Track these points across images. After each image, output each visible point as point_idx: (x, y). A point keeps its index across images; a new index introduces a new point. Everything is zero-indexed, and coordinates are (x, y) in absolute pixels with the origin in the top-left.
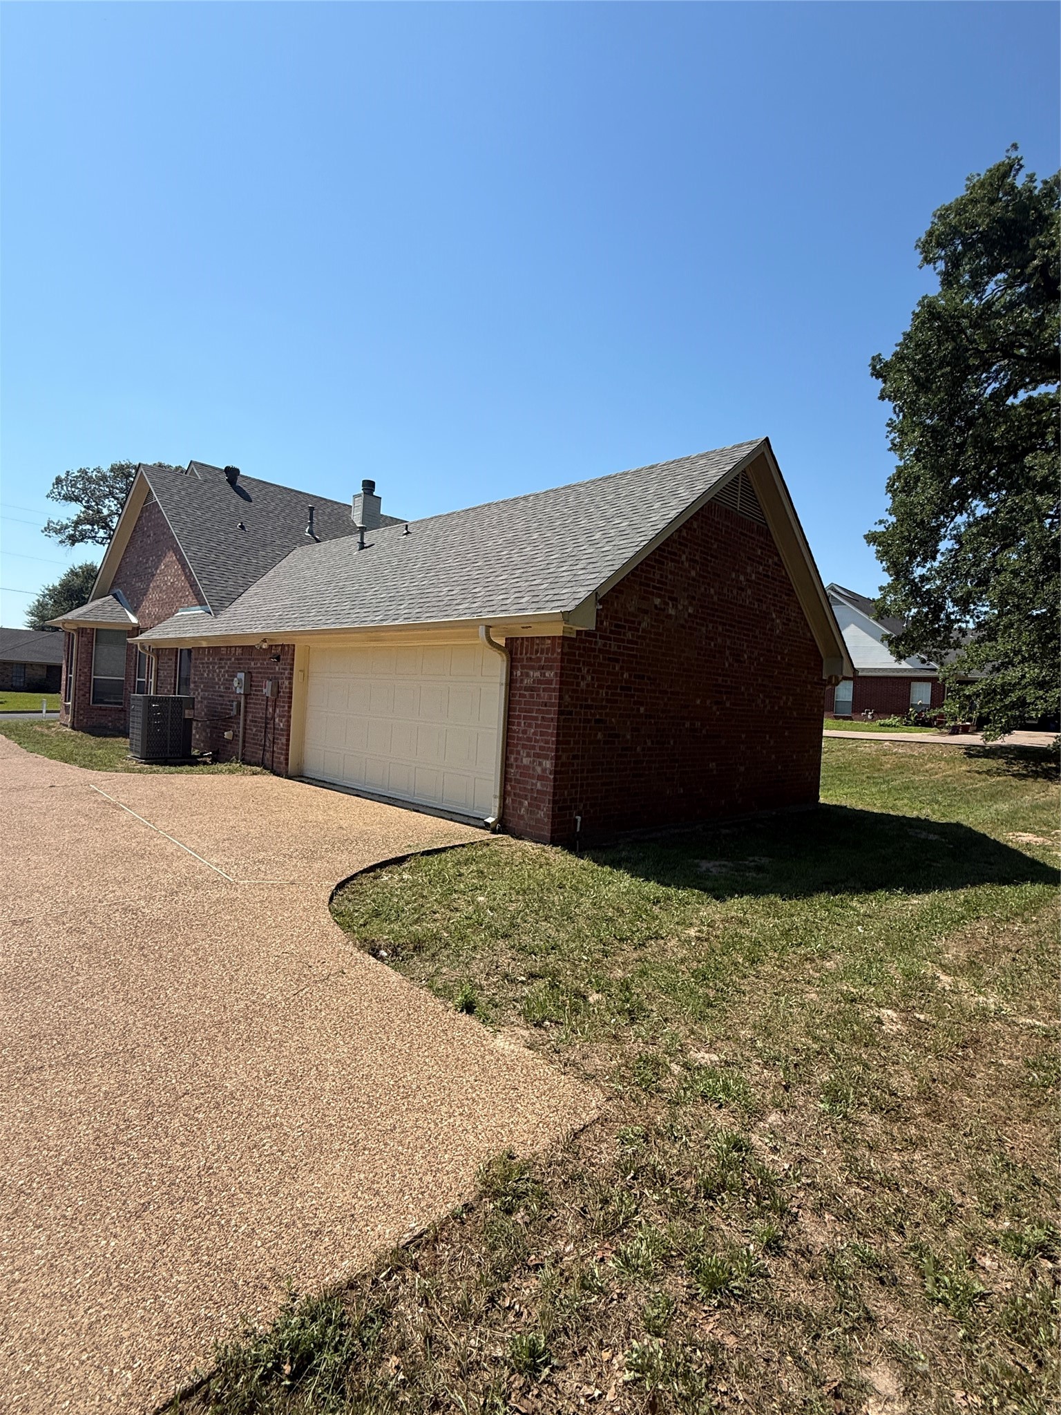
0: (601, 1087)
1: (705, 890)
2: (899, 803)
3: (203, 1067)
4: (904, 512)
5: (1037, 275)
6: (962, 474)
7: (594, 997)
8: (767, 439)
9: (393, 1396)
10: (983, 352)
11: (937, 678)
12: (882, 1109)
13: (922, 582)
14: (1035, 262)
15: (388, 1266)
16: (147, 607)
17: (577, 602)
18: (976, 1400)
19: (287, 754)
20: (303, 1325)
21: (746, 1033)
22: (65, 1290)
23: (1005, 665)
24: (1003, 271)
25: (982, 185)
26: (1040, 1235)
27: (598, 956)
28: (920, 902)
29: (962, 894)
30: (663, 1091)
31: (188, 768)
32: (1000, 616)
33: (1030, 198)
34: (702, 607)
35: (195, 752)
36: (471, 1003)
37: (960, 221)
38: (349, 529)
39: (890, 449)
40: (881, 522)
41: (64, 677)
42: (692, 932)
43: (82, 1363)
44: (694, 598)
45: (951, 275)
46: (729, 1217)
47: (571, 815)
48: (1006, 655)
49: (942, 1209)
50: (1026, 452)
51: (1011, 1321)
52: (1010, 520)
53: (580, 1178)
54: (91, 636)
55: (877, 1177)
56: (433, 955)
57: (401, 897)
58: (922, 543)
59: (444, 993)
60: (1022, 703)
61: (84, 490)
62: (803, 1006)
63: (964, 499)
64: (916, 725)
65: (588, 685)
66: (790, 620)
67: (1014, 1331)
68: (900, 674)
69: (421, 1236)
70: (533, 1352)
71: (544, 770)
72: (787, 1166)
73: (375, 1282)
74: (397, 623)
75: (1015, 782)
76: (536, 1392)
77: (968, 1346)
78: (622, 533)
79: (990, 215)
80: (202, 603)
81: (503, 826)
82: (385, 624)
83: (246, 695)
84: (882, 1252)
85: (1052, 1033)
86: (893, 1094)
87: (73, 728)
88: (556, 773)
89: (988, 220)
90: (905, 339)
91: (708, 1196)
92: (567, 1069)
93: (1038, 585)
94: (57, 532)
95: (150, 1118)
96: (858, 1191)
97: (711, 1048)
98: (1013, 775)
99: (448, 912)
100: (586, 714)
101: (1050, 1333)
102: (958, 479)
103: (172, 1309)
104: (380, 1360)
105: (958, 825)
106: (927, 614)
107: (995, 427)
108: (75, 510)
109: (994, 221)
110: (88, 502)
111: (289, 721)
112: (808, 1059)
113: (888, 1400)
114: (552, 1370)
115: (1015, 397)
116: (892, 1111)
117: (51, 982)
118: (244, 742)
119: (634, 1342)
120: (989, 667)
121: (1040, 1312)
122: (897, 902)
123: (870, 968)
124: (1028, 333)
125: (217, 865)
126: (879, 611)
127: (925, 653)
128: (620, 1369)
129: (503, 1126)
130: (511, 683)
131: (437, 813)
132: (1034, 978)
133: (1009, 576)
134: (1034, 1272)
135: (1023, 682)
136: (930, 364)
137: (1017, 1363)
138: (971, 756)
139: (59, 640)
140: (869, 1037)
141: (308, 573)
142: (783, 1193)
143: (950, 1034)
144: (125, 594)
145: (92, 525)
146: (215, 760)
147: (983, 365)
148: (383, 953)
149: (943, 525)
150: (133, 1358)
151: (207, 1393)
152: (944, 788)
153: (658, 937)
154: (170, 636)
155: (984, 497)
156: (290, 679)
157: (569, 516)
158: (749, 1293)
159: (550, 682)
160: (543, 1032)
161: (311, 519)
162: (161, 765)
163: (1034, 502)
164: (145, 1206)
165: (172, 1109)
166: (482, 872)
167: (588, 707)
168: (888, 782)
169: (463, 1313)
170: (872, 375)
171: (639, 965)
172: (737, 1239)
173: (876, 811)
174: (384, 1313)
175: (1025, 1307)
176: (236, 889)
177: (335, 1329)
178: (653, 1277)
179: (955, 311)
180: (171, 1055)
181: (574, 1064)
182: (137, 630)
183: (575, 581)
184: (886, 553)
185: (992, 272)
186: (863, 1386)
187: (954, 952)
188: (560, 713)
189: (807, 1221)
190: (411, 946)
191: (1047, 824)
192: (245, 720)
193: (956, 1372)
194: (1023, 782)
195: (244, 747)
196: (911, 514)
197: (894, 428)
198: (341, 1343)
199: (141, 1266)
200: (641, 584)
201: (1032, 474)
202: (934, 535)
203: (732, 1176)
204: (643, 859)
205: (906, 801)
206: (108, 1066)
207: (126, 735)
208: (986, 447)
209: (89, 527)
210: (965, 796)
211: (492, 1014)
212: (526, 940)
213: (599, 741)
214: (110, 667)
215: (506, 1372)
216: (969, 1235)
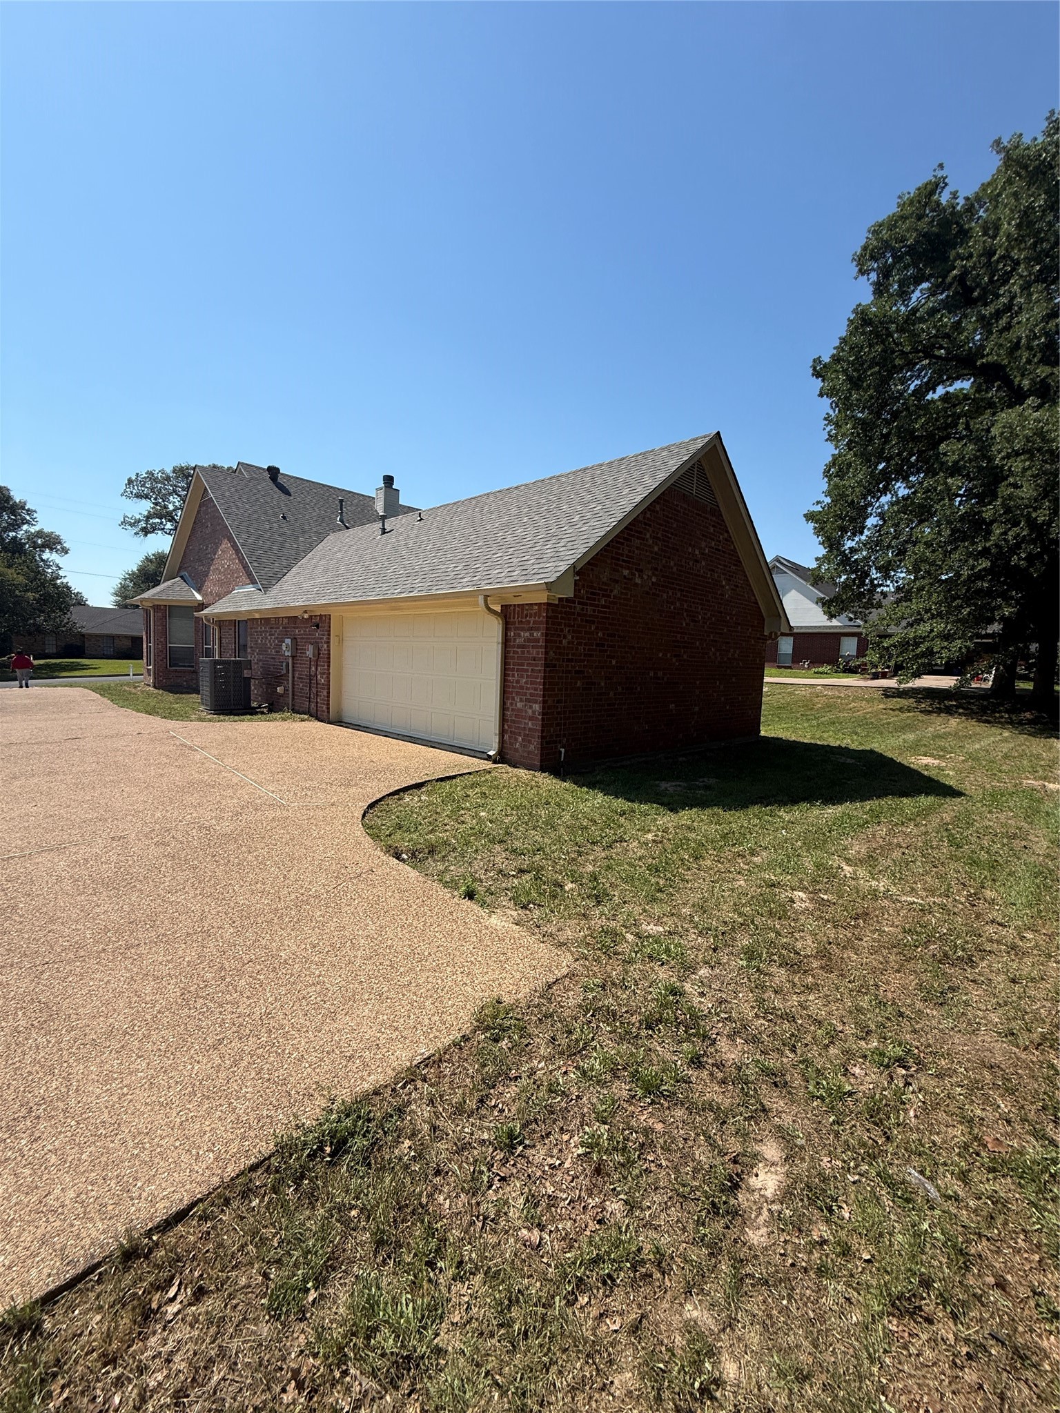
0: (571, 951)
1: (662, 804)
2: (825, 735)
3: (263, 942)
4: (837, 494)
5: (956, 284)
6: (888, 460)
7: (569, 886)
8: (718, 433)
9: (407, 1167)
10: (907, 353)
11: (861, 634)
12: (787, 964)
13: (851, 553)
14: (955, 272)
15: (403, 1079)
16: (208, 586)
17: (558, 574)
18: (838, 1163)
19: (328, 704)
20: (339, 1121)
21: (686, 911)
22: (162, 1100)
23: (918, 622)
24: (927, 280)
25: (911, 202)
26: (899, 1051)
27: (574, 855)
28: (832, 811)
29: (868, 805)
30: (619, 954)
31: (249, 717)
32: (914, 581)
33: (953, 213)
34: (663, 576)
35: (254, 704)
36: (472, 892)
37: (890, 236)
38: (372, 517)
39: (827, 440)
40: (818, 503)
41: (145, 646)
42: (650, 836)
43: (176, 1148)
44: (656, 569)
45: (881, 285)
46: (663, 1042)
47: (556, 747)
48: (919, 613)
49: (827, 1034)
50: (942, 440)
51: (869, 1110)
52: (926, 499)
53: (552, 1016)
54: (165, 612)
55: (779, 1013)
56: (444, 857)
57: (419, 814)
58: (852, 520)
59: (451, 885)
60: (930, 653)
61: (152, 489)
62: (733, 890)
63: (888, 481)
64: (844, 672)
65: (569, 643)
66: (737, 586)
67: (872, 1117)
68: (832, 631)
69: (429, 1058)
70: (511, 1135)
71: (534, 712)
72: (710, 1006)
73: (394, 1090)
74: (411, 595)
75: (922, 717)
76: (512, 1162)
77: (836, 1127)
78: (596, 516)
79: (917, 230)
80: (253, 582)
81: (502, 758)
82: (402, 595)
83: (293, 657)
84: (778, 1064)
85: (927, 907)
86: (797, 953)
87: (155, 687)
88: (543, 714)
89: (915, 235)
90: (841, 343)
91: (649, 1027)
92: (545, 939)
93: (946, 554)
94: (132, 525)
95: (223, 979)
96: (764, 1022)
97: (659, 922)
98: (921, 712)
99: (457, 826)
100: (567, 666)
101: (898, 1118)
102: (883, 464)
103: (242, 1111)
104: (397, 1143)
105: (872, 752)
106: (855, 579)
107: (916, 419)
108: (145, 506)
109: (920, 235)
110: (155, 499)
111: (328, 678)
112: (733, 928)
113: (773, 1164)
114: (524, 1147)
115: (934, 392)
116: (795, 965)
117: (144, 882)
118: (293, 695)
119: (587, 1128)
120: (904, 623)
121: (892, 1103)
122: (816, 812)
123: (789, 861)
124: (947, 336)
125: (273, 792)
126: (815, 578)
127: (852, 612)
128: (575, 1146)
129: (494, 981)
130: (506, 643)
131: (449, 748)
132: (918, 867)
133: (921, 547)
134: (892, 1078)
135: (931, 635)
136: (862, 365)
137: (870, 1138)
138: (887, 696)
139: (139, 616)
140: (782, 912)
141: (340, 555)
142: (706, 1025)
143: (846, 910)
144: (190, 576)
145: (161, 519)
146: (271, 711)
147: (908, 364)
148: (405, 856)
149: (871, 504)
150: (214, 1144)
151: (269, 1167)
152: (864, 722)
153: (622, 840)
154: (229, 610)
155: (905, 478)
156: (328, 643)
157: (554, 502)
158: (675, 1094)
159: (537, 640)
160: (528, 912)
161: (341, 509)
162: (227, 715)
163: (946, 483)
164: (220, 1042)
165: (240, 973)
166: (485, 794)
167: (569, 660)
168: (818, 718)
169: (459, 1110)
170: (813, 375)
171: (606, 863)
172: (668, 1056)
173: (806, 741)
174: (400, 1111)
175: (881, 1100)
176: (288, 810)
177: (364, 1122)
178: (603, 1084)
179: (885, 317)
180: (238, 933)
181: (551, 935)
182: (202, 606)
183: (557, 557)
184: (822, 529)
185: (917, 282)
186: (755, 1156)
187: (857, 848)
188: (546, 665)
189: (723, 1044)
190: (426, 851)
191: (943, 749)
192: (293, 677)
193: (825, 1145)
194: (928, 717)
195: (293, 699)
196: (842, 496)
197: (830, 421)
198: (368, 1131)
199: (218, 1083)
200: (613, 558)
201: (945, 459)
202: (863, 514)
203: (668, 1013)
204: (614, 781)
205: (831, 733)
206: (190, 942)
207: (198, 692)
208: (908, 436)
209: (157, 520)
210: (880, 729)
211: (488, 900)
212: (517, 844)
213: (579, 688)
214: (181, 636)
215: (491, 1149)
216: (846, 1052)
